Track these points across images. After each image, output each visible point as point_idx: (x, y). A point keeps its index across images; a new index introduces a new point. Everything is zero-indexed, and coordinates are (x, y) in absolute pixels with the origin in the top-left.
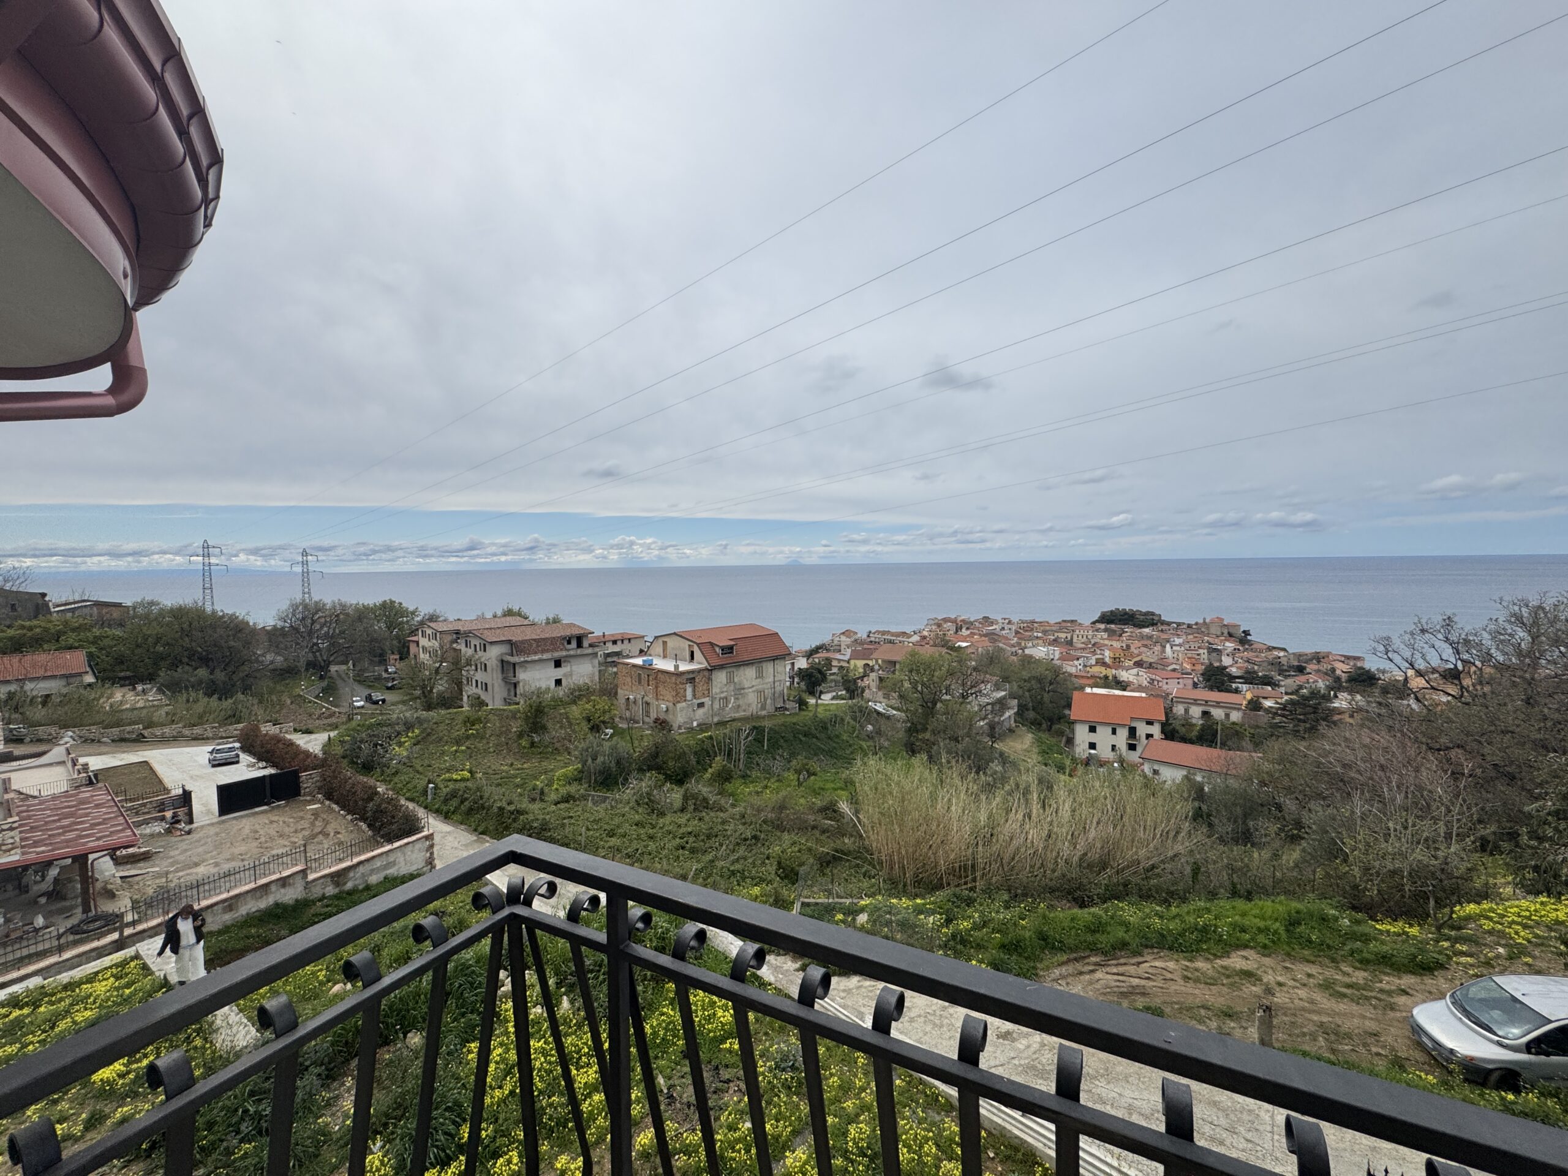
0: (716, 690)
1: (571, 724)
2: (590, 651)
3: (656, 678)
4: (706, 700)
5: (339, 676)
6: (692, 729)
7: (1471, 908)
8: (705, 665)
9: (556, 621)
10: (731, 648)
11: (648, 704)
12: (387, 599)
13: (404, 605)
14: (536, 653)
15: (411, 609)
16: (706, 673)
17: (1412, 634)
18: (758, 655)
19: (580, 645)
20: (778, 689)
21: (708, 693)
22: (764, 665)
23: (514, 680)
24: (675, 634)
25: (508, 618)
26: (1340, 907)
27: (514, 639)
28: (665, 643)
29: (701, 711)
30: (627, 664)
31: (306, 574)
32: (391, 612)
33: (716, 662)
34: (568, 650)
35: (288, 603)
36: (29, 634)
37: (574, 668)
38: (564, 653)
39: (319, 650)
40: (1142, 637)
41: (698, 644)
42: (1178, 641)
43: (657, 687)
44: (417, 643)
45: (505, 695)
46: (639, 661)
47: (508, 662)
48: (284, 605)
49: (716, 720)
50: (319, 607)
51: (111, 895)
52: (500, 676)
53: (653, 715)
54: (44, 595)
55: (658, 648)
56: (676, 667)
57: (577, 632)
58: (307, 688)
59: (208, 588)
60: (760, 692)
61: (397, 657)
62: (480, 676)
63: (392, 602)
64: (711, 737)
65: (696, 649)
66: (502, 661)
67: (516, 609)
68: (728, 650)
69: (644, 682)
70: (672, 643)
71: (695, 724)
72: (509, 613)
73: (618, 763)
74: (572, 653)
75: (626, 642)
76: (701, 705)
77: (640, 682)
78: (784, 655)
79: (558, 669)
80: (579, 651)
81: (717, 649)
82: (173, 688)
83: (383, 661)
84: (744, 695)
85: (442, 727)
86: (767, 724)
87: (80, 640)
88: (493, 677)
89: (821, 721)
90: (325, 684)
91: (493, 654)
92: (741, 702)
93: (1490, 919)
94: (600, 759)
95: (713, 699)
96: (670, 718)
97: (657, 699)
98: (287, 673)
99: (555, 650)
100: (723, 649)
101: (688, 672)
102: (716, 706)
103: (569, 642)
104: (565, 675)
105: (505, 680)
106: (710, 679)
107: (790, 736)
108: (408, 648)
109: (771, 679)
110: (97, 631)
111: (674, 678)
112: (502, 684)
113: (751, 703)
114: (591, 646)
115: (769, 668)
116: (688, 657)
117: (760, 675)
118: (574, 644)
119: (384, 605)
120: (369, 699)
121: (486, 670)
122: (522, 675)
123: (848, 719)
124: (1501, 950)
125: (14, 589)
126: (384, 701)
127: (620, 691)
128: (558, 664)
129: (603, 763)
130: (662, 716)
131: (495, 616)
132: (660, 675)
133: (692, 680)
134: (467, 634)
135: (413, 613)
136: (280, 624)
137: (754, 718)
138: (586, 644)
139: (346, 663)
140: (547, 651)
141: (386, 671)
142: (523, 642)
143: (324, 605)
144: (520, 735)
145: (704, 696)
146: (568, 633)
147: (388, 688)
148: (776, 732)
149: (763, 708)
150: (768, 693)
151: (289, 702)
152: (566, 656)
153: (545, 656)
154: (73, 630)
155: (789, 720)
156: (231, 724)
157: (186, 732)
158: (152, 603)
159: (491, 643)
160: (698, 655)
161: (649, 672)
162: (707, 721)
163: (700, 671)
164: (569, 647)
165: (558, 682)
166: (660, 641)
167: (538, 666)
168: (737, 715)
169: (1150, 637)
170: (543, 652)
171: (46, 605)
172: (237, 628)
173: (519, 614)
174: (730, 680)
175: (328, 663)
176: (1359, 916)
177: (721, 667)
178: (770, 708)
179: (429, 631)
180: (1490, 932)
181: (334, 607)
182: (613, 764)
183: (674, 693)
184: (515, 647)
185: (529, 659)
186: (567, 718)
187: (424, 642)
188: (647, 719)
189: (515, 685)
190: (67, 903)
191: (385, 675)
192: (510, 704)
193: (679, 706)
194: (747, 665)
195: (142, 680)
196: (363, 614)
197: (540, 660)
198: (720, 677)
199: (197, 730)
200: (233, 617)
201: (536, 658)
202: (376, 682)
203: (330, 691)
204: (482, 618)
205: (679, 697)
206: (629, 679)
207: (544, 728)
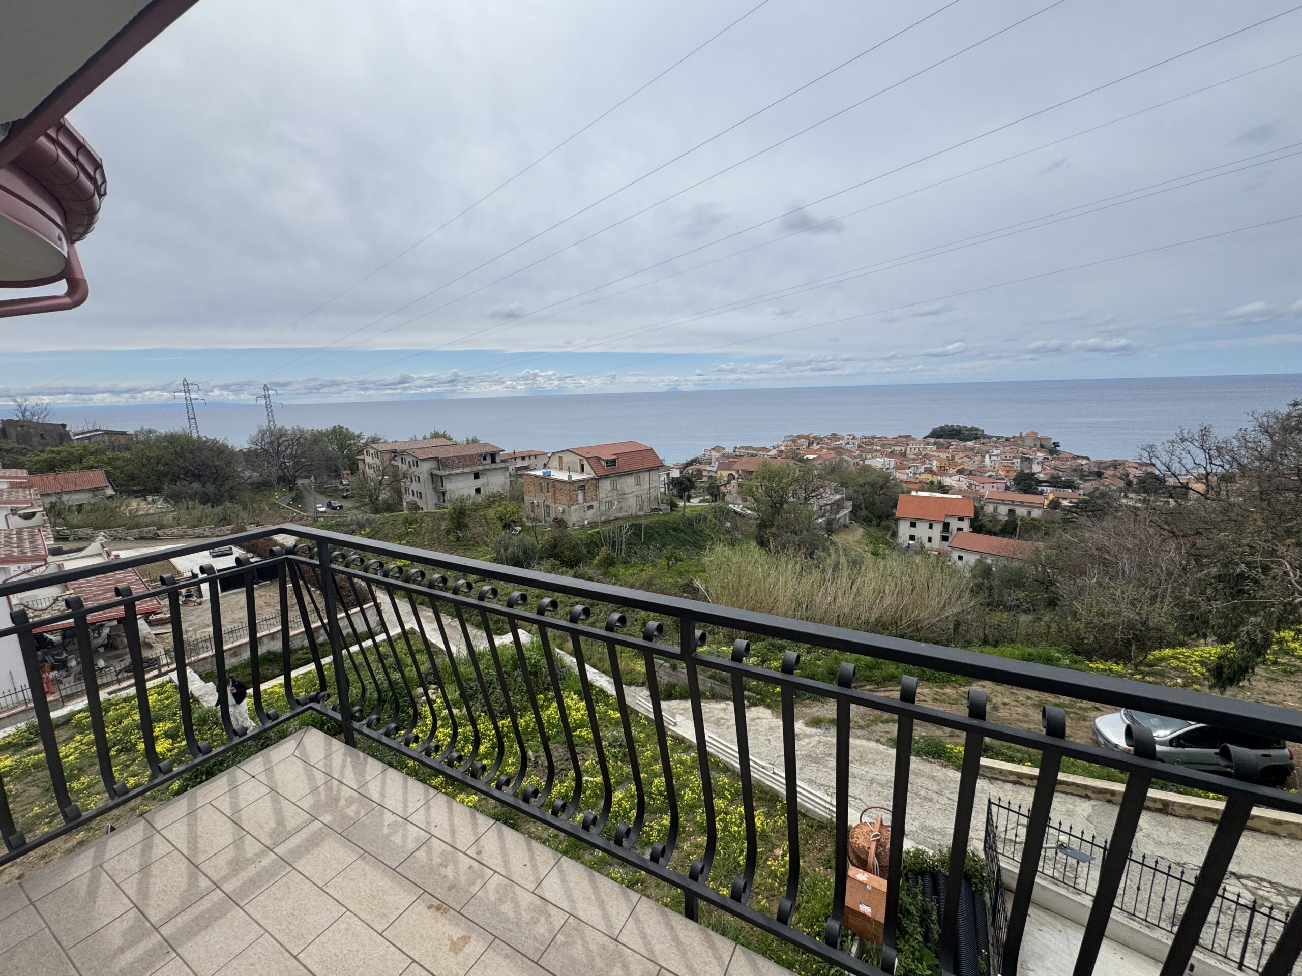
0: (602, 495)
1: (488, 524)
2: (502, 465)
3: (554, 486)
4: (594, 503)
5: (305, 488)
6: (584, 526)
7: (1167, 652)
8: (593, 475)
9: (475, 441)
10: (614, 461)
11: (548, 507)
12: (336, 425)
13: (351, 430)
14: (458, 468)
15: (357, 433)
16: (594, 482)
17: (1173, 442)
18: (636, 467)
19: (493, 461)
20: (653, 494)
21: (596, 498)
22: (641, 475)
23: (442, 489)
24: (568, 450)
25: (435, 440)
26: (1065, 652)
27: (440, 456)
28: (560, 458)
29: (591, 512)
30: (530, 475)
31: (268, 406)
32: (340, 436)
33: (601, 473)
34: (484, 465)
35: (257, 429)
36: (58, 457)
37: (490, 479)
38: (481, 467)
39: (286, 467)
40: (965, 449)
41: (587, 459)
42: (996, 452)
43: (555, 494)
44: (364, 460)
45: (436, 501)
46: (539, 473)
47: (437, 475)
48: (255, 432)
49: (603, 519)
50: (282, 433)
51: (150, 646)
52: (431, 486)
53: (553, 516)
54: (64, 426)
55: (555, 462)
56: (570, 477)
57: (490, 450)
58: (280, 498)
59: (192, 418)
60: (638, 497)
61: (349, 472)
62: (414, 486)
63: (340, 428)
64: (598, 532)
65: (585, 463)
66: (432, 474)
67: (441, 432)
68: (612, 463)
69: (545, 490)
70: (566, 457)
71: (586, 522)
72: (436, 435)
73: (525, 552)
74: (487, 467)
75: (533, 458)
76: (591, 507)
77: (541, 490)
78: (658, 466)
79: (477, 480)
80: (493, 466)
81: (603, 462)
82: (175, 498)
83: (338, 476)
84: (626, 499)
85: (387, 526)
86: (644, 522)
87: (98, 462)
88: (425, 487)
89: (688, 519)
90: (294, 494)
91: (425, 468)
92: (623, 505)
93: (1178, 659)
94: (510, 550)
95: (600, 503)
96: (566, 518)
97: (555, 503)
98: (262, 486)
99: (474, 465)
100: (607, 462)
101: (580, 481)
102: (603, 508)
103: (485, 459)
104: (483, 485)
105: (435, 489)
106: (597, 487)
107: (663, 531)
108: (357, 465)
109: (647, 486)
110: (110, 454)
111: (567, 486)
112: (433, 492)
113: (631, 506)
114: (502, 461)
115: (645, 477)
116: (579, 469)
117: (638, 484)
118: (489, 460)
119: (334, 430)
120: (329, 505)
121: (419, 481)
122: (448, 486)
123: (710, 517)
124: (1179, 680)
125: (40, 421)
126: (341, 507)
127: (526, 497)
128: (477, 476)
129: (513, 552)
130: (560, 516)
131: (425, 438)
132: (556, 483)
133: (583, 488)
134: (402, 453)
135: (358, 436)
136: (253, 447)
137: (632, 517)
138: (498, 459)
139: (309, 478)
140: (468, 466)
141: (341, 483)
142: (448, 459)
143: (286, 431)
144: (448, 532)
145: (593, 500)
146: (483, 451)
147: (344, 497)
148: (651, 528)
149: (641, 509)
150: (645, 497)
151: (267, 509)
152: (483, 470)
153: (465, 470)
154: (91, 454)
155: (662, 518)
156: (224, 525)
157: (190, 532)
158: (150, 431)
159: (422, 460)
160: (587, 467)
161: (548, 482)
162: (595, 520)
163: (588, 480)
164: (485, 462)
165: (478, 491)
166: (557, 456)
167: (460, 478)
168: (620, 515)
169: (972, 449)
170: (464, 466)
171: (67, 434)
172: (220, 451)
173: (444, 436)
174: (614, 487)
175: (295, 478)
176: (1078, 658)
177: (606, 477)
178: (647, 509)
179: (372, 451)
180: (1175, 669)
181: (294, 433)
182: (521, 553)
183: (568, 498)
184: (441, 462)
185: (453, 472)
186: (485, 518)
187: (368, 460)
188: (548, 519)
189: (443, 493)
190: (119, 652)
191: (340, 487)
192: (440, 508)
193: (573, 508)
194: (628, 475)
195: (151, 492)
196: (317, 438)
197: (462, 473)
198: (606, 485)
199: (198, 531)
200: (215, 442)
201: (459, 471)
202: (334, 492)
203: (298, 499)
204: (414, 440)
205: (573, 501)
206: (532, 487)
207: (466, 526)
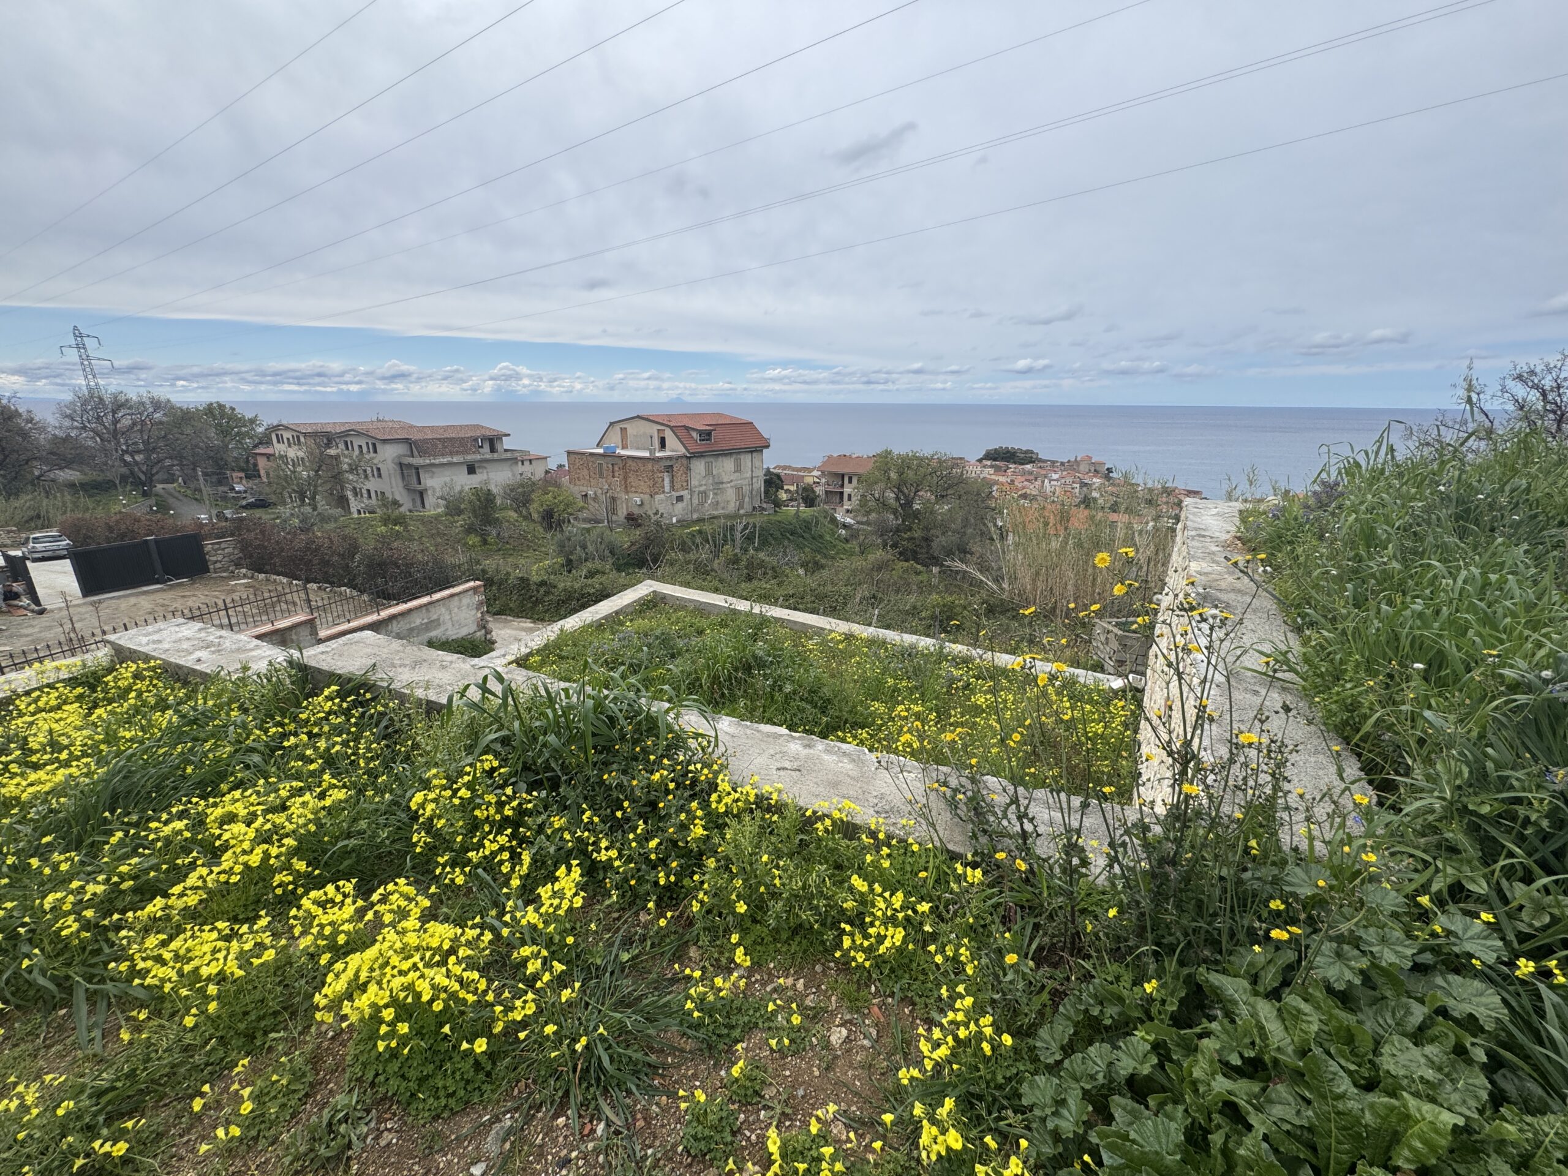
0: (694, 482)
3: (625, 467)
4: (685, 493)
5: (170, 493)
6: (672, 525)
8: (682, 451)
10: (709, 433)
11: (614, 499)
12: (214, 400)
13: (238, 410)
14: (443, 455)
15: (249, 415)
16: (684, 461)
18: (735, 445)
19: (493, 450)
20: (756, 485)
21: (687, 485)
22: (742, 457)
23: (419, 488)
24: (638, 417)
27: (412, 437)
28: (624, 430)
29: (680, 505)
32: (221, 419)
33: (694, 449)
34: (481, 454)
37: (492, 475)
38: (478, 457)
40: (1024, 473)
41: (672, 428)
42: (1055, 476)
43: (625, 478)
44: (268, 454)
47: (409, 466)
49: (695, 516)
52: (400, 482)
53: (622, 512)
56: (651, 452)
57: (487, 434)
58: (129, 505)
60: (739, 489)
61: (242, 474)
62: (373, 485)
63: (221, 406)
65: (669, 435)
66: (401, 465)
68: (706, 435)
69: (607, 474)
70: (632, 429)
71: (674, 520)
74: (487, 457)
76: (680, 499)
77: (601, 474)
78: (759, 447)
79: (472, 476)
80: (495, 455)
81: (695, 435)
83: (225, 480)
84: (723, 491)
86: (751, 522)
88: (391, 485)
89: (804, 521)
91: (389, 454)
92: (719, 498)
95: (692, 493)
96: (646, 512)
97: (627, 492)
99: (465, 452)
100: (701, 433)
101: (664, 459)
102: (695, 501)
103: (481, 445)
104: (481, 481)
105: (408, 489)
106: (689, 469)
107: (778, 534)
108: (255, 465)
109: (749, 475)
111: (649, 466)
112: (404, 491)
113: (729, 502)
115: (746, 459)
116: (658, 442)
118: (486, 447)
119: (210, 410)
120: (220, 517)
121: (380, 476)
122: (429, 482)
128: (471, 470)
130: (636, 511)
132: (630, 462)
133: (669, 469)
134: (346, 433)
135: (252, 421)
136: (66, 423)
137: (730, 516)
138: (500, 448)
139: (173, 481)
140: (457, 453)
141: (233, 489)
142: (425, 441)
145: (683, 488)
146: (478, 433)
148: (763, 530)
149: (741, 506)
150: (746, 489)
152: (480, 461)
153: (455, 460)
155: (770, 519)
159: (385, 441)
160: (671, 440)
161: (614, 461)
162: (686, 517)
163: (678, 458)
164: (480, 450)
166: (617, 428)
167: (448, 471)
168: (716, 513)
169: (1031, 473)
170: (452, 454)
174: (709, 473)
175: (151, 478)
177: (699, 455)
178: (747, 507)
179: (287, 435)
181: (143, 403)
183: (651, 483)
184: (414, 446)
185: (437, 461)
187: (281, 450)
188: (614, 517)
189: (422, 494)
193: (657, 497)
194: (726, 455)
196: (184, 417)
197: (450, 464)
198: (699, 467)
201: (445, 460)
205: (656, 488)
206: (586, 472)
